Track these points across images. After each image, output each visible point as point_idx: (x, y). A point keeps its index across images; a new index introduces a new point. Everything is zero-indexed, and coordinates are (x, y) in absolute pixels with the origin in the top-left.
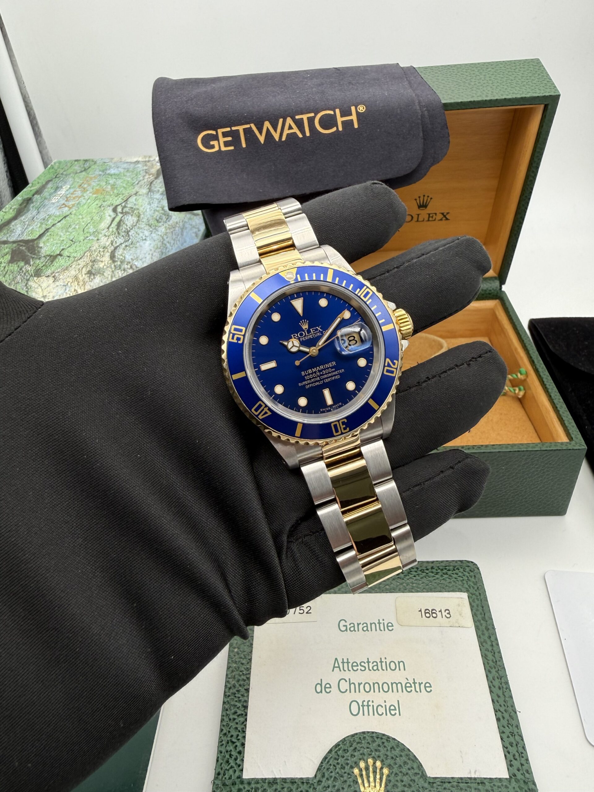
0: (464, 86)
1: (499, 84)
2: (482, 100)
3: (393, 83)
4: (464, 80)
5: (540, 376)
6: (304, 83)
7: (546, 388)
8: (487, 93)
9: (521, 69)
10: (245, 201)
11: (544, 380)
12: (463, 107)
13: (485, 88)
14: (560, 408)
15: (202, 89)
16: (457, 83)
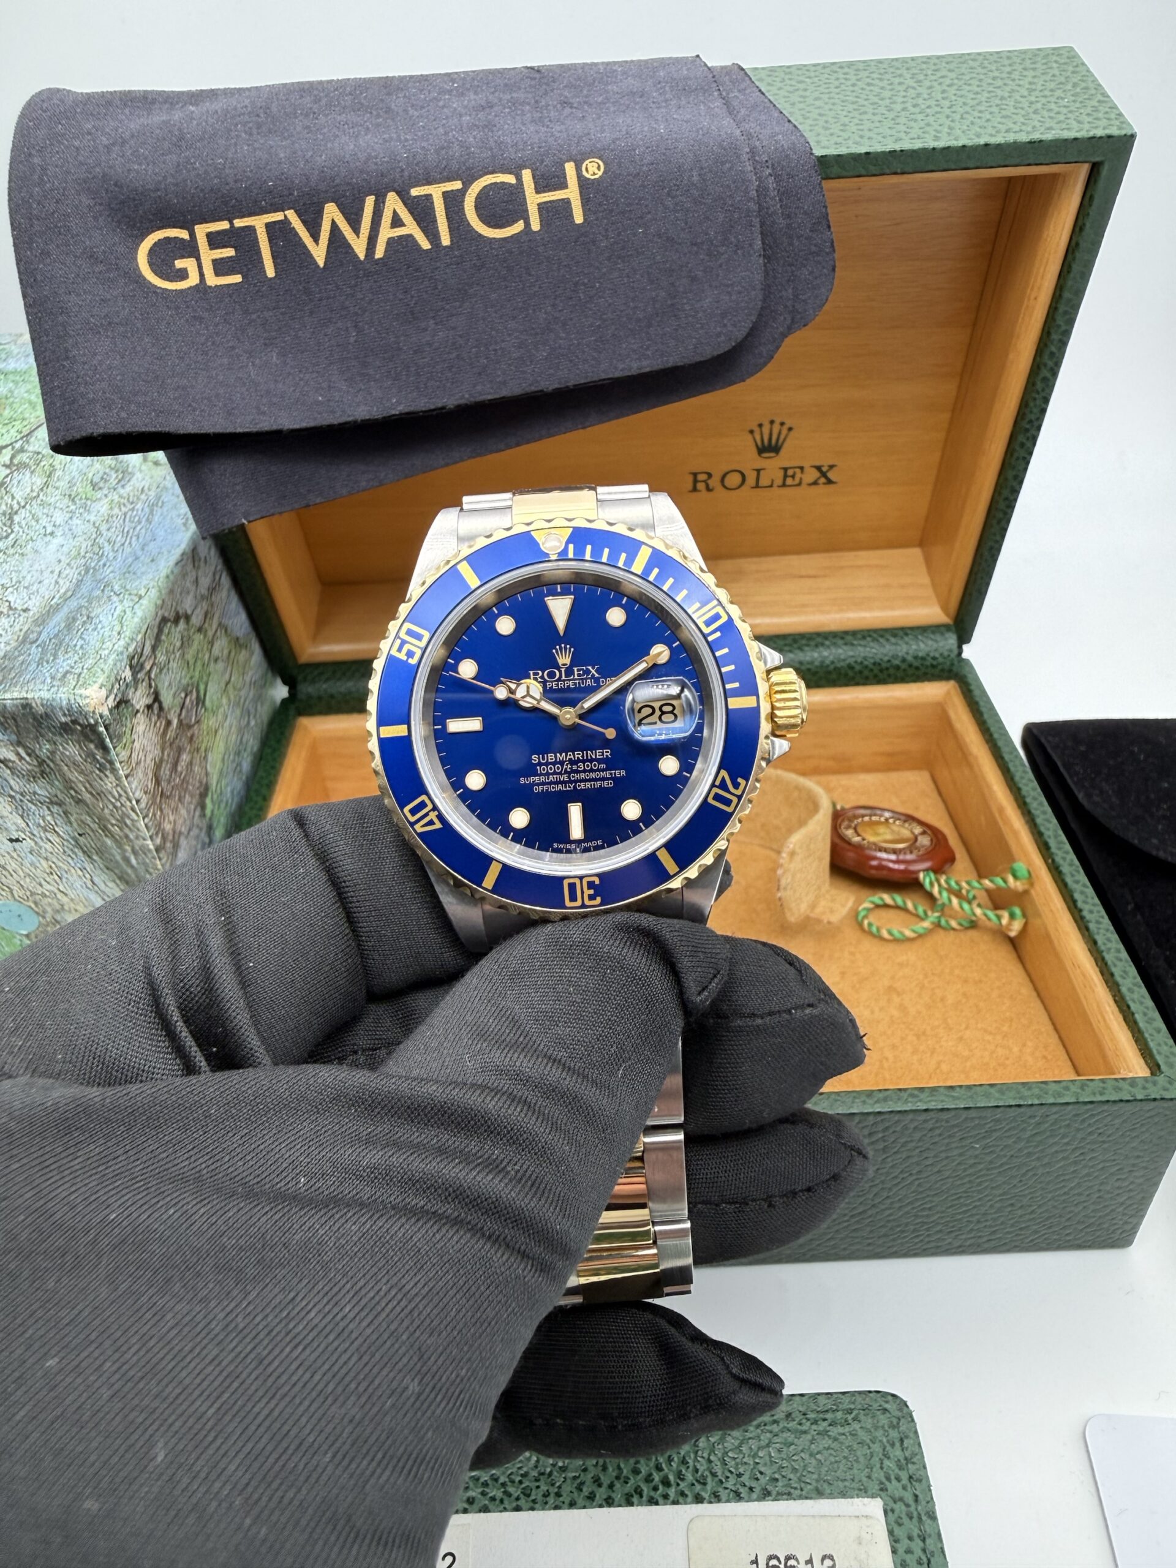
0: (874, 114)
1: (968, 109)
2: (924, 150)
3: (683, 102)
4: (876, 99)
5: (1066, 885)
6: (441, 103)
7: (1082, 918)
8: (936, 131)
9: (1025, 73)
10: (275, 427)
11: (1077, 896)
12: (873, 169)
13: (931, 119)
14: (1122, 977)
15: (158, 117)
16: (855, 106)
